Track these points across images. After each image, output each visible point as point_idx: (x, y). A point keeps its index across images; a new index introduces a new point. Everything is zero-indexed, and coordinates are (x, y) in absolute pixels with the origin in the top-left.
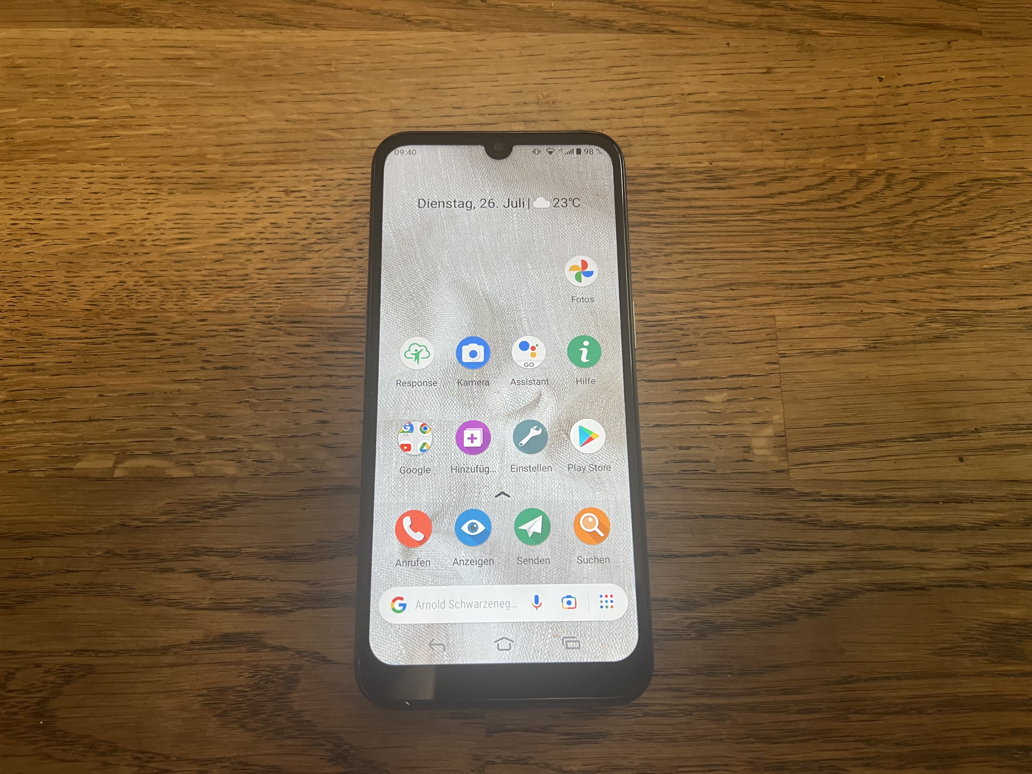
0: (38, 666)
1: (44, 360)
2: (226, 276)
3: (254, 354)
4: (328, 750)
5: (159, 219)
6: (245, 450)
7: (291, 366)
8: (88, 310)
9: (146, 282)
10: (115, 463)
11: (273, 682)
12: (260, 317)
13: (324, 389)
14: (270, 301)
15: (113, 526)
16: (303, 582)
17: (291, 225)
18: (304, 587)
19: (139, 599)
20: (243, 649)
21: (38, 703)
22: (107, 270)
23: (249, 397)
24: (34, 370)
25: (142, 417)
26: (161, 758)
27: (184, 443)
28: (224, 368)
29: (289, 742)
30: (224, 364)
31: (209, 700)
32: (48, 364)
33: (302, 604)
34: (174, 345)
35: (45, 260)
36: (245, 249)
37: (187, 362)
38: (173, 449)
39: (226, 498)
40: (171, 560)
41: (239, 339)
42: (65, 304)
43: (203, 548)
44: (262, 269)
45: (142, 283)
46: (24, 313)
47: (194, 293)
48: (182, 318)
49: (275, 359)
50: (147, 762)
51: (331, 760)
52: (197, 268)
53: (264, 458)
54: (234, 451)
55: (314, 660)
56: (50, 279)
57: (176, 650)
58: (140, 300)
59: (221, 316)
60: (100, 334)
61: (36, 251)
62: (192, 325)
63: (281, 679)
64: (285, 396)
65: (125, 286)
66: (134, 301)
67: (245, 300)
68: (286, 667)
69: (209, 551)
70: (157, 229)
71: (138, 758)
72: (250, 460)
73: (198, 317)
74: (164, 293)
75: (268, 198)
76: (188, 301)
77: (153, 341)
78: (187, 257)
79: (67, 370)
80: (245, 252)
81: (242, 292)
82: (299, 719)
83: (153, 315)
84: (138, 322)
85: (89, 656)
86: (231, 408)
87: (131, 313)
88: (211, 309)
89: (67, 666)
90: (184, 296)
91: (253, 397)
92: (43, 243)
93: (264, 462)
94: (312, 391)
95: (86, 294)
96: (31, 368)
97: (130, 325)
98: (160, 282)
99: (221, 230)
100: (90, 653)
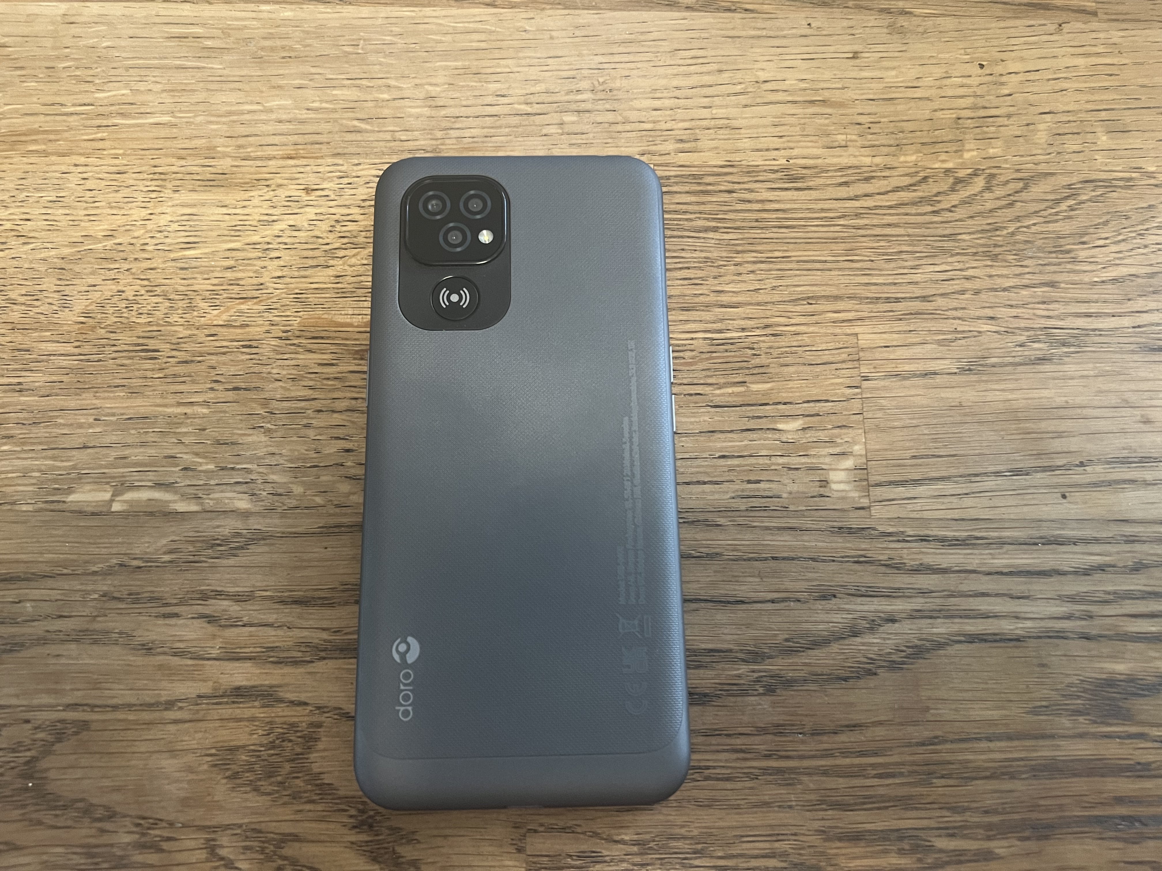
0: (27, 721)
1: (32, 379)
2: (238, 285)
3: (269, 373)
4: (351, 816)
5: (163, 220)
6: (260, 481)
7: (311, 388)
8: (82, 323)
9: (147, 291)
10: (112, 496)
11: (290, 741)
12: (277, 331)
13: (349, 413)
14: (288, 313)
15: (111, 567)
16: (324, 629)
17: (312, 227)
18: (325, 635)
19: (140, 647)
20: (256, 704)
21: (27, 763)
22: (104, 278)
23: (263, 422)
24: (20, 391)
25: (143, 444)
26: (164, 824)
27: (190, 473)
28: (236, 389)
29: (308, 807)
30: (235, 385)
31: (219, 760)
32: (37, 384)
33: (323, 654)
34: (179, 362)
35: (33, 266)
36: (260, 255)
37: (193, 382)
38: (178, 480)
39: (238, 535)
40: (176, 605)
41: (252, 356)
42: (56, 316)
43: (212, 591)
44: (279, 277)
45: (143, 292)
46: (10, 326)
47: (203, 305)
48: (189, 332)
49: (293, 379)
50: (149, 828)
51: (355, 827)
52: (206, 276)
53: (280, 491)
54: (246, 483)
55: (336, 717)
56: (39, 288)
57: (180, 704)
58: (140, 311)
59: (232, 330)
60: (95, 350)
61: (24, 256)
62: (200, 341)
63: (299, 737)
64: (305, 421)
65: (124, 296)
66: (133, 313)
67: (259, 313)
68: (304, 724)
69: (219, 594)
70: (160, 232)
71: (139, 825)
72: (265, 493)
73: (207, 332)
74: (167, 304)
75: (286, 197)
76: (195, 313)
77: (156, 358)
78: (194, 264)
79: (58, 391)
80: (260, 258)
81: (255, 304)
82: (319, 782)
83: (155, 328)
84: (139, 337)
85: (84, 711)
86: (245, 435)
87: (131, 326)
88: (221, 323)
89: (59, 721)
90: (191, 308)
91: (269, 422)
92: (31, 246)
93: (280, 495)
94: (335, 415)
95: (79, 305)
96: (17, 388)
97: (129, 340)
98: (163, 291)
99: (233, 233)
100: (85, 708)
